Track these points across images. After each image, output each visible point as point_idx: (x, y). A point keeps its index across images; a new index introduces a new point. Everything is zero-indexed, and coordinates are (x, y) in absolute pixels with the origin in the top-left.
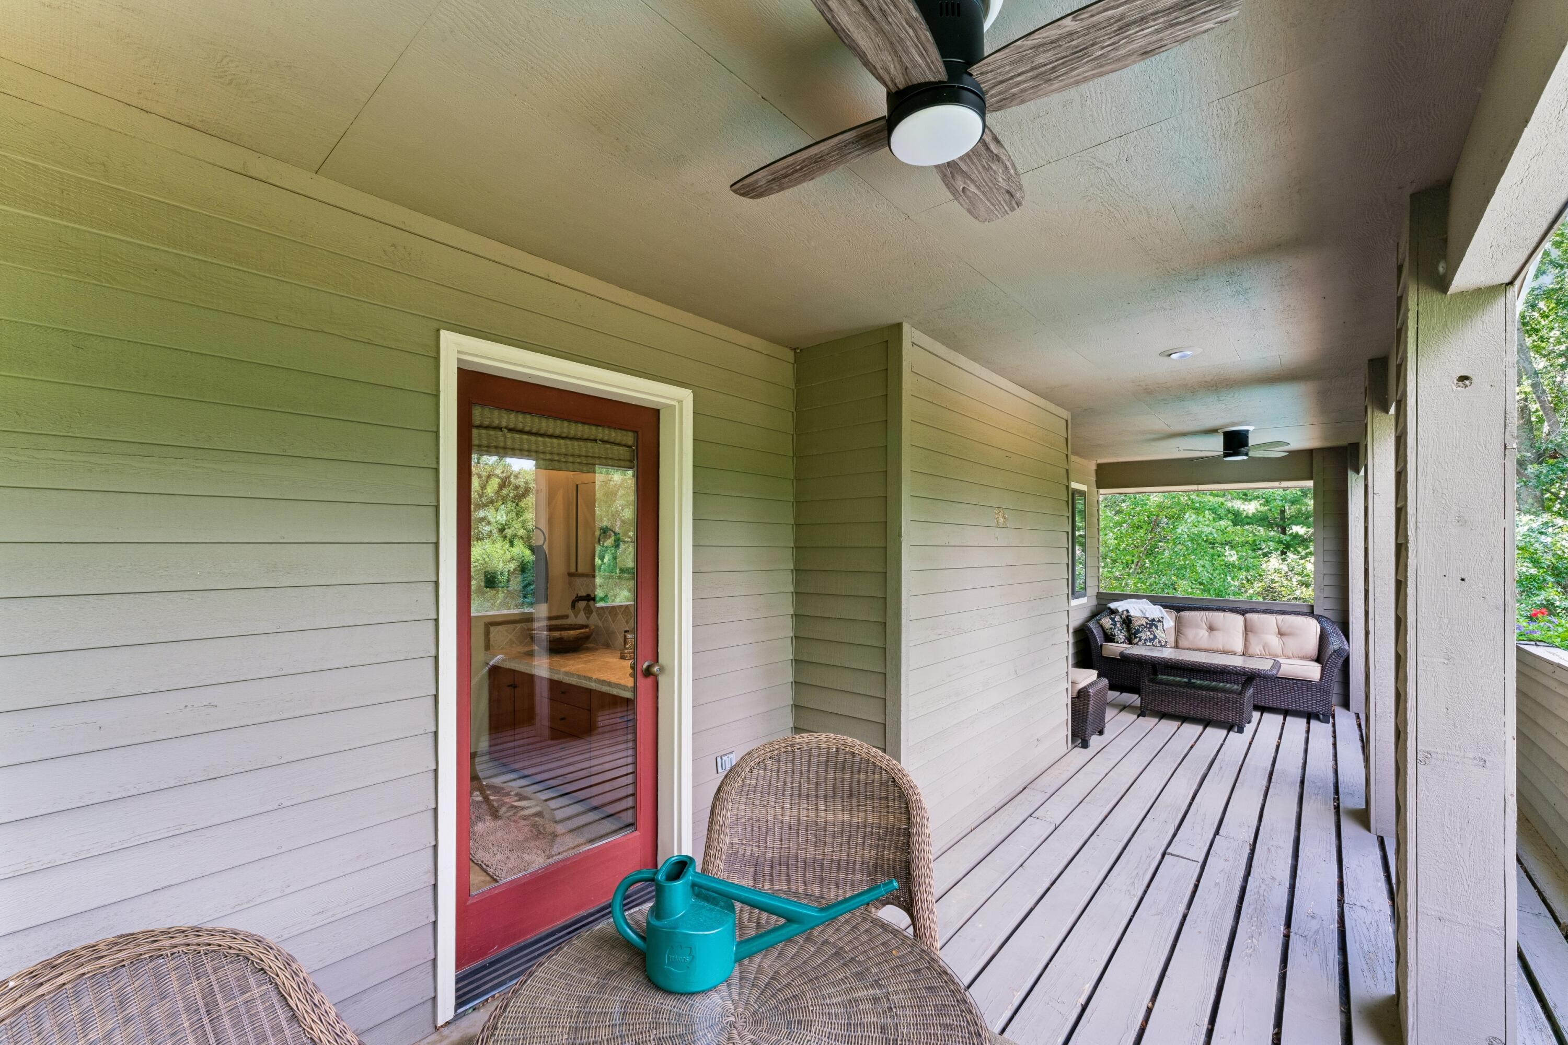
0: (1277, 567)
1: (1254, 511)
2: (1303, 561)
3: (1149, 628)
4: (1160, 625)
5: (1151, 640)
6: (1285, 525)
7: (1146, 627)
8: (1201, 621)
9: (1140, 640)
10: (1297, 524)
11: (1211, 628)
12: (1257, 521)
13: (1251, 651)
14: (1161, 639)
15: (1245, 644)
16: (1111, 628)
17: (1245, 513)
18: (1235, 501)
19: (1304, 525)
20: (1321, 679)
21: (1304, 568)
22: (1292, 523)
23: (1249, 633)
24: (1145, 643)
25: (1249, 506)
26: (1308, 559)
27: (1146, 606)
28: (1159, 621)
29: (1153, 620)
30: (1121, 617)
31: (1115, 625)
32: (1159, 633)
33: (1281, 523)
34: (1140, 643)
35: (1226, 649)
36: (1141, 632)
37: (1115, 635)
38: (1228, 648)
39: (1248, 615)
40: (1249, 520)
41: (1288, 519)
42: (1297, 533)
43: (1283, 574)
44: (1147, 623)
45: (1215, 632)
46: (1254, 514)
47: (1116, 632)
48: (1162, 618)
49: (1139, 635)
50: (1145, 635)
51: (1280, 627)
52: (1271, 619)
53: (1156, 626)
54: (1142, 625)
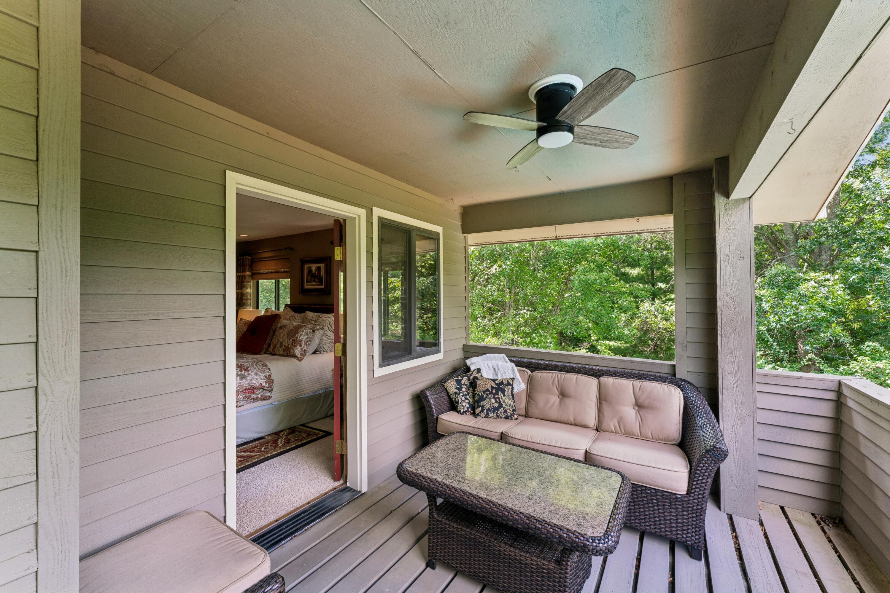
0: (648, 309)
1: (637, 274)
2: (664, 305)
3: (495, 394)
4: (508, 390)
5: (495, 409)
6: (654, 282)
7: (491, 393)
8: (553, 384)
9: (482, 411)
10: (661, 282)
11: (563, 395)
12: (638, 280)
13: (604, 426)
14: (507, 407)
15: (599, 416)
16: (456, 393)
17: (631, 275)
18: (626, 268)
19: (665, 283)
20: (689, 492)
21: (665, 309)
22: (658, 282)
23: (603, 402)
24: (488, 414)
25: (634, 271)
26: (667, 303)
27: (500, 364)
28: (508, 384)
29: (502, 383)
30: (469, 379)
31: (460, 389)
32: (507, 401)
33: (652, 281)
34: (483, 415)
35: (577, 422)
36: (485, 399)
37: (458, 403)
38: (579, 420)
39: (602, 379)
40: (633, 279)
41: (656, 279)
42: (661, 287)
43: (652, 313)
44: (492, 388)
45: (567, 401)
46: (636, 276)
47: (460, 398)
48: (513, 379)
49: (483, 403)
50: (489, 403)
51: (637, 396)
52: (627, 384)
53: (503, 392)
54: (488, 390)
